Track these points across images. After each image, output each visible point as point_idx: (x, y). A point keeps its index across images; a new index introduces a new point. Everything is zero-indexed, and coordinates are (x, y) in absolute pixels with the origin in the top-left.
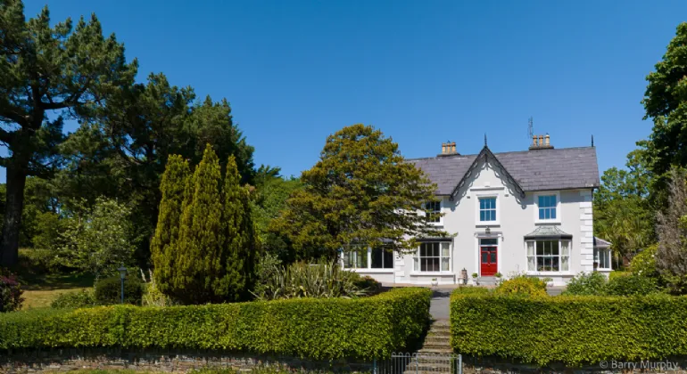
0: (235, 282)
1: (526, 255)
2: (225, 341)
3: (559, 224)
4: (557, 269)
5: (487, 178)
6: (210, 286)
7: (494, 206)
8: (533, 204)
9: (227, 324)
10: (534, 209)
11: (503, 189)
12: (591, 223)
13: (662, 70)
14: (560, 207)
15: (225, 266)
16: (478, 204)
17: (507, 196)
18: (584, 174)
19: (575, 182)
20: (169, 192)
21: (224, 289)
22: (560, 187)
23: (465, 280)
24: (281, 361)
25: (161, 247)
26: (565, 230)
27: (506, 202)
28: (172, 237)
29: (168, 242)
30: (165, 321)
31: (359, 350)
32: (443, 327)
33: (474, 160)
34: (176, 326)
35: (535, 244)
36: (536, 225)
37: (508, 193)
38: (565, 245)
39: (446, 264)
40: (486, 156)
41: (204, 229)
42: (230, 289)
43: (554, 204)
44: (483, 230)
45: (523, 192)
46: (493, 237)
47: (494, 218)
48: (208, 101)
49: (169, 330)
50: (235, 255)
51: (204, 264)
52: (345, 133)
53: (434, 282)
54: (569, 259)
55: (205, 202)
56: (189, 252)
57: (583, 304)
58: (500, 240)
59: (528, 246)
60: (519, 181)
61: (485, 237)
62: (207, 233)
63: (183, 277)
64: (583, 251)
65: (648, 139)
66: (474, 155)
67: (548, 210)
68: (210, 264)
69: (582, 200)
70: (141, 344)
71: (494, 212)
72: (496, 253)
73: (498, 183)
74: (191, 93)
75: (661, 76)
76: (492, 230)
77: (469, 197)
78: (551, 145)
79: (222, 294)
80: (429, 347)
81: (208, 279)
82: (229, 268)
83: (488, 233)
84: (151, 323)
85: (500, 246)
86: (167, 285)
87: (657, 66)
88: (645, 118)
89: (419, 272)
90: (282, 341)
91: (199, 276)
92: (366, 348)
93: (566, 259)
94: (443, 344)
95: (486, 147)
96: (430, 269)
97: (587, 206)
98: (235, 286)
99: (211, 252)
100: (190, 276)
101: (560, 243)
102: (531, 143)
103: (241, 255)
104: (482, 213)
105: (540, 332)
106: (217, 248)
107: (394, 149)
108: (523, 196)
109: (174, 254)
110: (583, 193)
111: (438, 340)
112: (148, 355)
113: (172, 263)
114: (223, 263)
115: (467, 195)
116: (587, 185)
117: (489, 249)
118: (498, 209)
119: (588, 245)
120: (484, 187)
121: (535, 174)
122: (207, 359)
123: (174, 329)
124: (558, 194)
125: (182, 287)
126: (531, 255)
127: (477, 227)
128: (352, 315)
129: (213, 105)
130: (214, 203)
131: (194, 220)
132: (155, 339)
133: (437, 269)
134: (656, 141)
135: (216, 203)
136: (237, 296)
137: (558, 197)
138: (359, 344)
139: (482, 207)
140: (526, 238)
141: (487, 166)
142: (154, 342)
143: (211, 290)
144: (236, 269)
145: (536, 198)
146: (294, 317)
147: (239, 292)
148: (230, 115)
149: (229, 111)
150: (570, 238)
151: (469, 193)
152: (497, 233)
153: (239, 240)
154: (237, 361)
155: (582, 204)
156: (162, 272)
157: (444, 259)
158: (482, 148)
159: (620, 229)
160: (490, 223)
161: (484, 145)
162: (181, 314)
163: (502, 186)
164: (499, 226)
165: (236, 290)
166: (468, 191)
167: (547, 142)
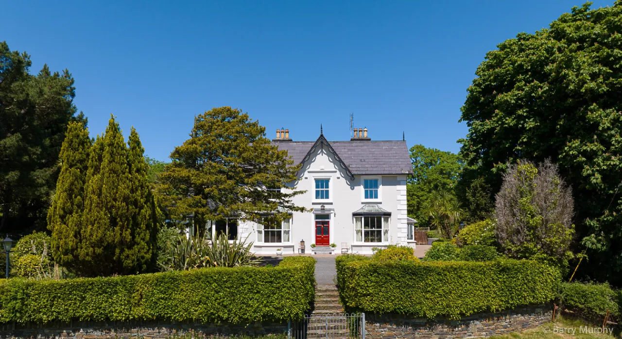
0: (143, 254)
1: (355, 229)
2: (138, 312)
3: (381, 203)
4: (380, 240)
5: (322, 163)
6: (119, 257)
7: (327, 187)
8: (360, 185)
9: (141, 295)
10: (361, 190)
11: (336, 172)
12: (406, 202)
13: (479, 85)
14: (381, 189)
15: (134, 237)
16: (314, 184)
17: (338, 178)
18: (400, 163)
19: (394, 169)
20: (70, 161)
21: (133, 261)
22: (383, 173)
23: (303, 250)
24: (196, 328)
25: (62, 217)
26: (385, 208)
27: (338, 184)
28: (75, 207)
29: (71, 213)
30: (70, 294)
31: (276, 314)
32: (326, 291)
33: (311, 146)
34: (83, 298)
35: (363, 219)
36: (362, 203)
37: (340, 176)
38: (386, 220)
39: (287, 236)
40: (322, 143)
41: (115, 200)
42: (138, 260)
43: (377, 187)
44: (319, 207)
45: (353, 176)
46: (326, 212)
47: (327, 197)
48: (46, 71)
49: (75, 304)
50: (143, 226)
51: (114, 235)
52: (215, 114)
53: (279, 252)
54: (389, 232)
55: (115, 172)
56: (98, 223)
57: (461, 268)
58: (332, 216)
59: (356, 221)
60: (349, 166)
61: (319, 212)
62: (117, 204)
63: (91, 249)
64: (400, 226)
65: (465, 138)
66: (311, 142)
67: (371, 192)
68: (121, 234)
69: (399, 183)
70: (41, 319)
71: (327, 192)
72: (328, 227)
73: (331, 167)
74: (27, 59)
75: (479, 89)
76: (327, 207)
77: (306, 178)
78: (369, 137)
79: (131, 265)
80: (319, 308)
81: (117, 251)
82: (138, 239)
83: (323, 209)
84: (54, 297)
85: (332, 221)
86: (70, 257)
87: (474, 81)
88: (460, 121)
89: (263, 243)
90: (201, 308)
91: (110, 248)
92: (284, 312)
93: (386, 232)
94: (332, 305)
95: (322, 136)
96: (273, 241)
97: (403, 189)
98: (143, 257)
99: (121, 223)
100: (99, 248)
101: (383, 219)
102: (352, 135)
103: (148, 226)
104: (317, 192)
105: (429, 291)
106: (127, 219)
107: (262, 131)
108: (352, 179)
109: (79, 224)
110: (399, 178)
111: (326, 302)
112: (47, 331)
113: (77, 234)
114: (132, 234)
115: (305, 176)
116: (403, 172)
117: (323, 223)
118: (331, 189)
119: (403, 221)
120: (319, 170)
121: (361, 160)
122: (116, 331)
123: (81, 301)
124: (379, 178)
125: (88, 258)
126: (359, 228)
127: (313, 204)
128: (271, 282)
129: (52, 74)
130: (124, 173)
131: (104, 191)
132: (59, 313)
133: (279, 240)
134: (472, 139)
135: (126, 174)
136: (145, 266)
137: (380, 181)
138: (277, 309)
139: (317, 187)
140: (354, 215)
141: (322, 152)
142: (57, 317)
143: (120, 261)
144: (143, 239)
145: (362, 181)
146: (214, 285)
147: (146, 263)
148: (73, 86)
149: (72, 82)
150: (389, 214)
151: (306, 174)
152: (330, 210)
153: (146, 211)
154: (151, 331)
155: (399, 187)
156: (66, 243)
157: (285, 232)
158: (319, 136)
159: (443, 208)
160: (324, 201)
161: (320, 134)
162: (90, 287)
163: (336, 170)
164: (331, 204)
165: (143, 261)
166: (306, 173)
167: (366, 134)
